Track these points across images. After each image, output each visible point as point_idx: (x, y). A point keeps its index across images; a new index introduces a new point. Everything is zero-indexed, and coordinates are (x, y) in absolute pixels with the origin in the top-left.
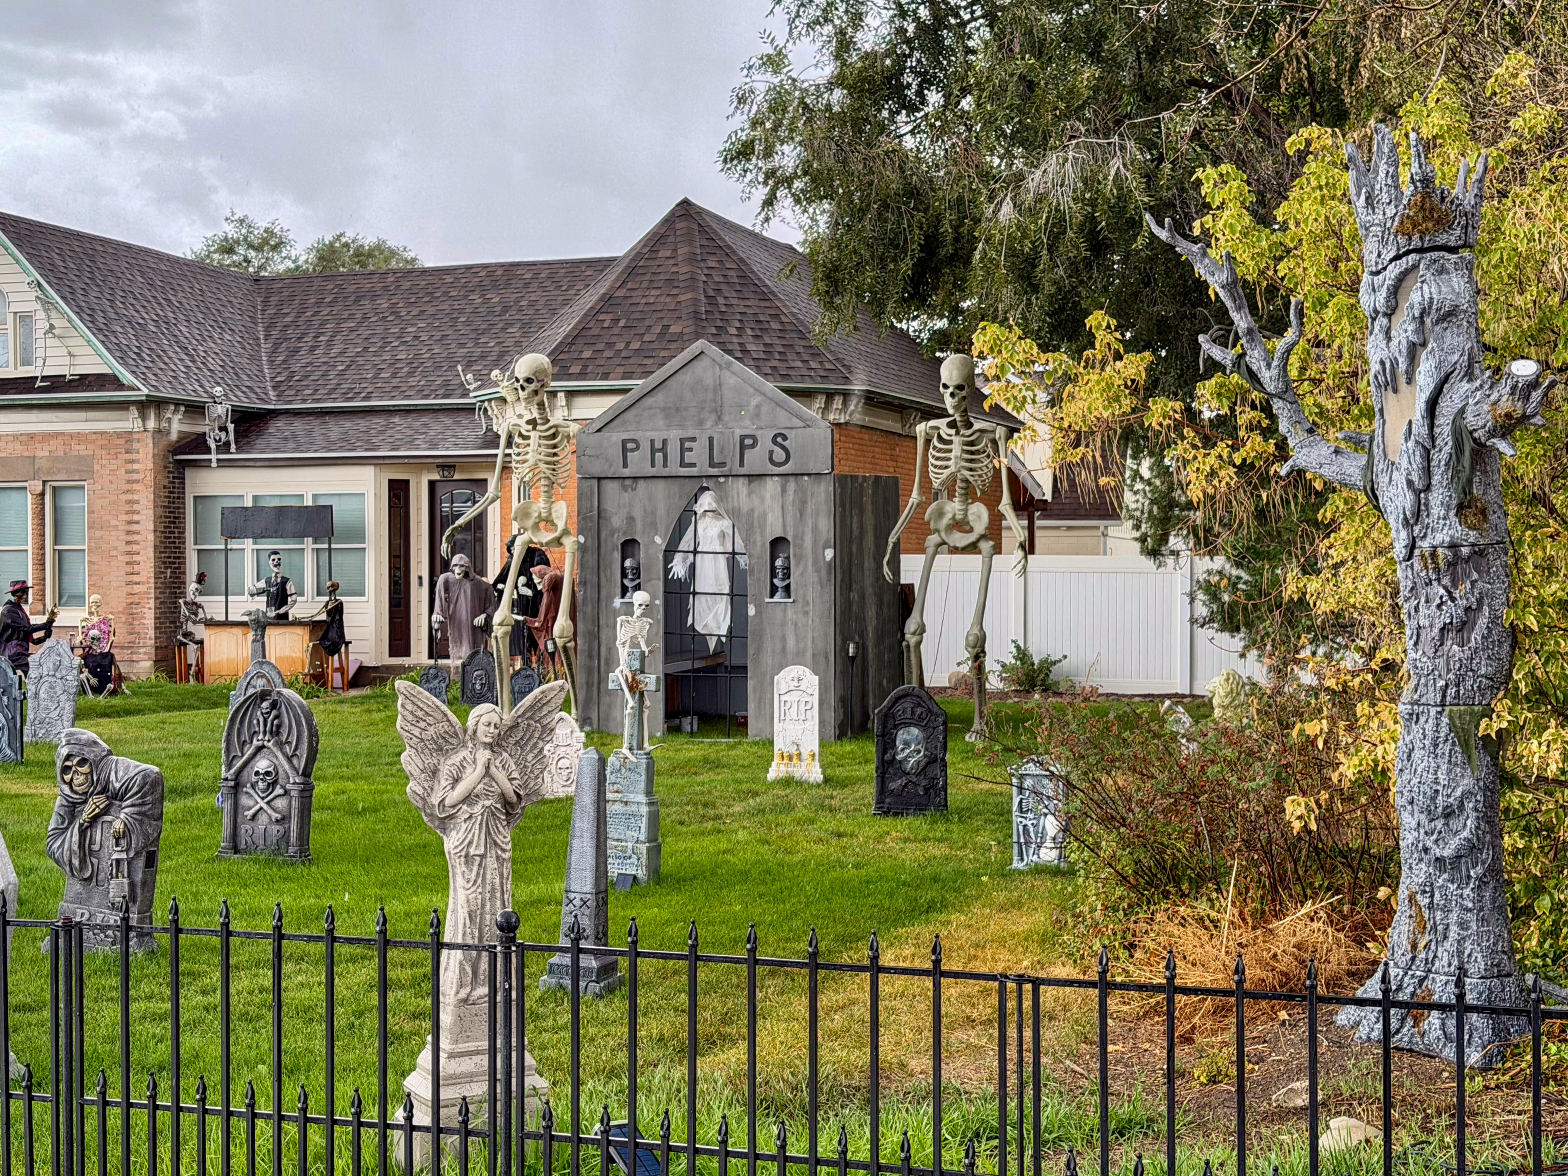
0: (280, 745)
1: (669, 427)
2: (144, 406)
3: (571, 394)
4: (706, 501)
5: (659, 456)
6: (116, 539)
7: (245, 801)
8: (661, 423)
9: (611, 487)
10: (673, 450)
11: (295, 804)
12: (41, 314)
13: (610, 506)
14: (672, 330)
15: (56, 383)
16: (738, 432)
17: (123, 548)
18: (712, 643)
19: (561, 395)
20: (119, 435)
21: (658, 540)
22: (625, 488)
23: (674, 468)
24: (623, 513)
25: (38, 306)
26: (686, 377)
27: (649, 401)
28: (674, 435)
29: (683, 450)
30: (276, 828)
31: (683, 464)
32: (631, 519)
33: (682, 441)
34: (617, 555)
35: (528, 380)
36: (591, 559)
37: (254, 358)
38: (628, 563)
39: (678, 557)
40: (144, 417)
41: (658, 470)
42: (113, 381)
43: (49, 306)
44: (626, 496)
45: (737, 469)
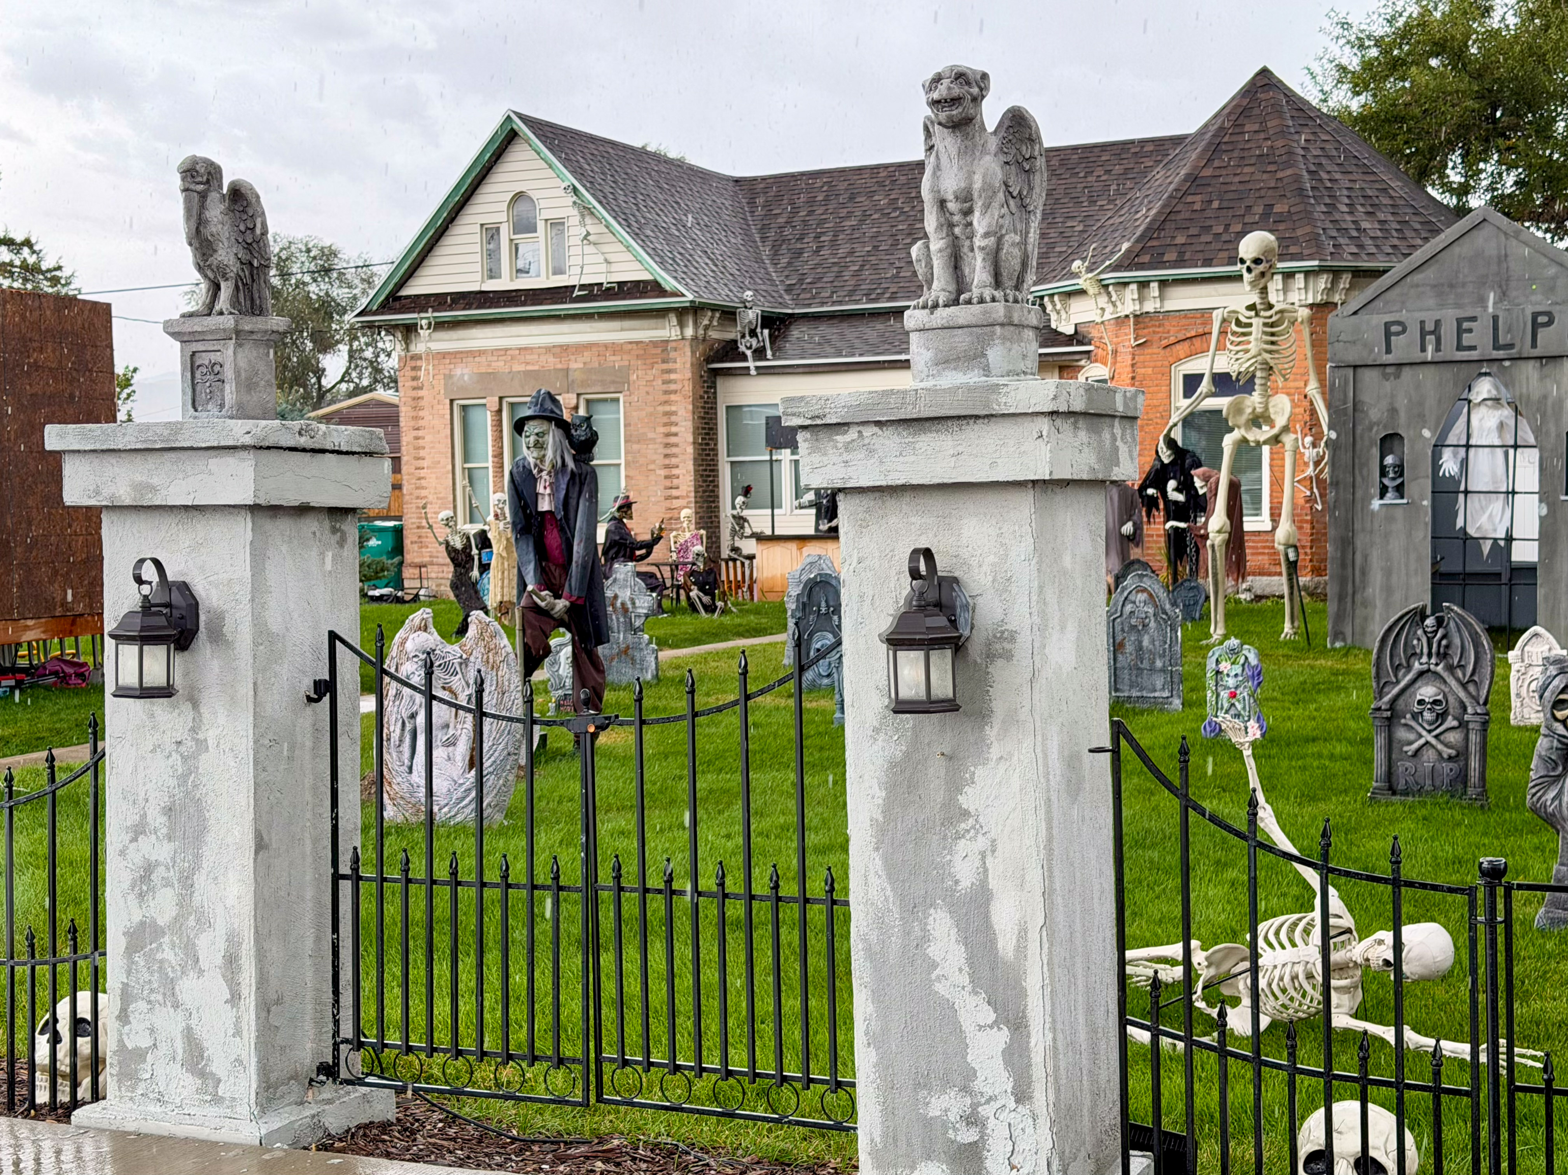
0: (1450, 669)
1: (1442, 306)
2: (681, 313)
3: (1164, 283)
4: (1484, 388)
5: (1430, 338)
6: (654, 452)
7: (1402, 734)
8: (1431, 302)
9: (1369, 377)
10: (1448, 332)
11: (1474, 737)
12: (575, 220)
13: (1366, 397)
15: (593, 292)
16: (1529, 310)
17: (661, 461)
18: (1486, 547)
19: (1154, 286)
20: (655, 344)
21: (1426, 433)
22: (1386, 377)
23: (1449, 352)
24: (1384, 404)
25: (575, 212)
26: (1463, 249)
27: (1417, 278)
28: (1449, 316)
29: (1460, 332)
30: (1447, 766)
31: (1460, 347)
32: (1393, 411)
33: (1459, 321)
34: (1376, 452)
35: (1257, 261)
36: (1345, 457)
38: (1389, 460)
39: (1447, 454)
40: (682, 325)
41: (1429, 355)
42: (654, 288)
43: (586, 211)
44: (1388, 385)
45: (1528, 351)
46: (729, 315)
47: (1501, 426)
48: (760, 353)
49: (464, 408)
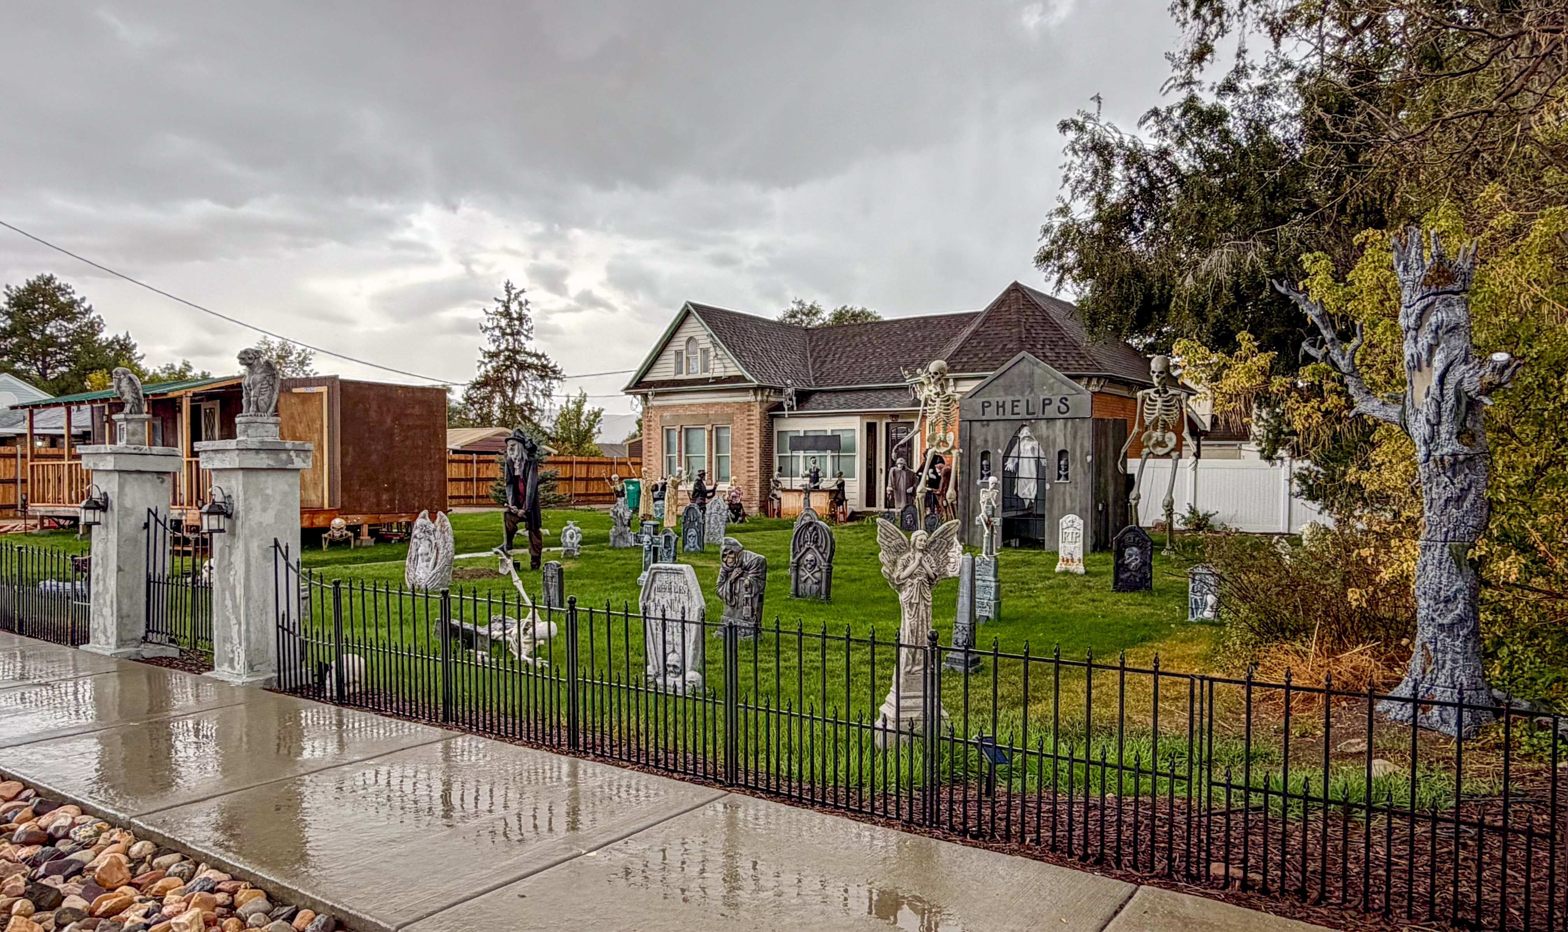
0: (817, 547)
1: (1007, 394)
2: (756, 390)
3: (956, 380)
4: (1025, 432)
5: (1001, 409)
6: (743, 451)
7: (801, 573)
8: (1002, 393)
9: (977, 425)
10: (1008, 407)
11: (824, 575)
12: (712, 349)
13: (974, 434)
14: (1008, 346)
15: (718, 380)
16: (1042, 398)
17: (746, 455)
18: (1027, 503)
19: (951, 381)
20: (745, 403)
21: (1000, 451)
22: (983, 426)
23: (1009, 416)
24: (982, 438)
25: (711, 345)
26: (1015, 370)
27: (995, 382)
28: (1010, 399)
29: (1013, 407)
30: (815, 586)
31: (1013, 414)
32: (986, 441)
33: (1013, 402)
34: (979, 459)
35: (936, 373)
36: (966, 460)
37: (805, 366)
38: (984, 462)
39: (1010, 460)
40: (756, 394)
41: (1000, 417)
42: (741, 379)
43: (715, 345)
44: (984, 430)
45: (1041, 416)
46: (779, 391)
47: (1033, 449)
48: (791, 408)
49: (668, 430)
